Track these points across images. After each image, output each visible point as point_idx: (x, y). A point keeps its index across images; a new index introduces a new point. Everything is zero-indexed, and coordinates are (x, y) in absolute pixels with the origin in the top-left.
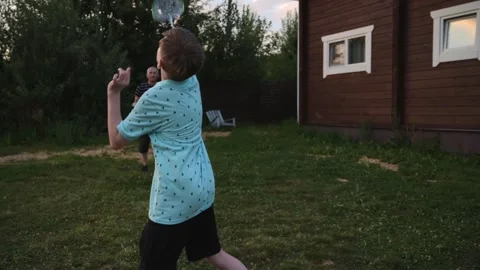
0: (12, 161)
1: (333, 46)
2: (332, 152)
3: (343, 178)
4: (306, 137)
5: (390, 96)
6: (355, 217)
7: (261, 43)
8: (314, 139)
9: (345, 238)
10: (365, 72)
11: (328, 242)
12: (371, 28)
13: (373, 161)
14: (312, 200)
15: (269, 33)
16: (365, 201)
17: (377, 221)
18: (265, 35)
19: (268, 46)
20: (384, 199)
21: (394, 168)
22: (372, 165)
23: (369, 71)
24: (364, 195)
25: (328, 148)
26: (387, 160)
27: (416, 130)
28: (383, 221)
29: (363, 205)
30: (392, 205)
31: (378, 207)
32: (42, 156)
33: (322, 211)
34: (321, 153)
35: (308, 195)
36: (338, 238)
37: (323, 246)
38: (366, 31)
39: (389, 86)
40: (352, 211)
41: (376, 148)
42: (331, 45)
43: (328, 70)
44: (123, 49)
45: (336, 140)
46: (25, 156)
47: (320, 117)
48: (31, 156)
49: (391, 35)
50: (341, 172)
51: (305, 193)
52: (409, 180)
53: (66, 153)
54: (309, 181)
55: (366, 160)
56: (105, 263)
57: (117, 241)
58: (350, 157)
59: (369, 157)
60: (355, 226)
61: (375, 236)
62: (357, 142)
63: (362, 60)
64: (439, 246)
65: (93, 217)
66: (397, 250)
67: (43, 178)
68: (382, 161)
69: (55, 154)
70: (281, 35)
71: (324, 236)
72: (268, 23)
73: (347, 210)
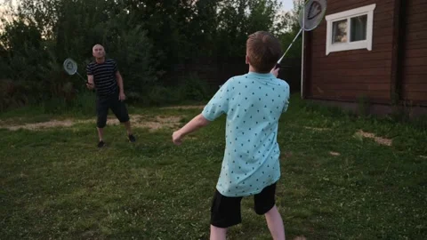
0: (42, 127)
1: (336, 24)
2: (329, 126)
3: (334, 151)
4: (307, 110)
5: (389, 73)
6: (339, 192)
7: (272, 22)
8: (315, 112)
9: (324, 214)
10: (366, 49)
11: (306, 217)
12: (373, 6)
13: (368, 135)
14: (300, 172)
15: (279, 13)
16: (352, 175)
17: (359, 197)
18: (276, 15)
19: (279, 25)
20: (372, 174)
21: (388, 143)
22: (365, 139)
23: (370, 49)
24: (351, 169)
25: (326, 121)
26: (382, 134)
27: (413, 106)
28: (367, 197)
29: (349, 179)
30: (379, 181)
31: (364, 182)
32: (68, 123)
33: (307, 184)
34: (318, 127)
35: (296, 168)
36: (316, 213)
37: (299, 221)
38: (369, 10)
39: (389, 63)
40: (337, 186)
41: (373, 122)
42: (334, 23)
43: (331, 48)
44: (143, 28)
45: (336, 113)
46: (53, 124)
47: (321, 91)
48: (60, 123)
49: (392, 13)
50: (334, 146)
51: (294, 165)
52: (401, 156)
53: (88, 121)
54: (301, 153)
55: (361, 134)
56: (88, 229)
57: (106, 207)
58: (346, 131)
59: (365, 131)
60: (338, 201)
61: (355, 213)
62: (356, 116)
63: (364, 38)
64: (419, 227)
65: (93, 182)
66: (375, 229)
67: (62, 144)
68: (378, 136)
69: (79, 121)
70: (292, 14)
71: (304, 211)
72: (278, 3)
73: (332, 184)
